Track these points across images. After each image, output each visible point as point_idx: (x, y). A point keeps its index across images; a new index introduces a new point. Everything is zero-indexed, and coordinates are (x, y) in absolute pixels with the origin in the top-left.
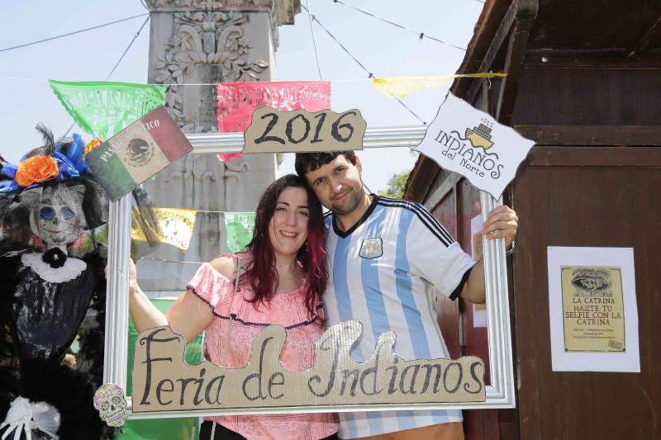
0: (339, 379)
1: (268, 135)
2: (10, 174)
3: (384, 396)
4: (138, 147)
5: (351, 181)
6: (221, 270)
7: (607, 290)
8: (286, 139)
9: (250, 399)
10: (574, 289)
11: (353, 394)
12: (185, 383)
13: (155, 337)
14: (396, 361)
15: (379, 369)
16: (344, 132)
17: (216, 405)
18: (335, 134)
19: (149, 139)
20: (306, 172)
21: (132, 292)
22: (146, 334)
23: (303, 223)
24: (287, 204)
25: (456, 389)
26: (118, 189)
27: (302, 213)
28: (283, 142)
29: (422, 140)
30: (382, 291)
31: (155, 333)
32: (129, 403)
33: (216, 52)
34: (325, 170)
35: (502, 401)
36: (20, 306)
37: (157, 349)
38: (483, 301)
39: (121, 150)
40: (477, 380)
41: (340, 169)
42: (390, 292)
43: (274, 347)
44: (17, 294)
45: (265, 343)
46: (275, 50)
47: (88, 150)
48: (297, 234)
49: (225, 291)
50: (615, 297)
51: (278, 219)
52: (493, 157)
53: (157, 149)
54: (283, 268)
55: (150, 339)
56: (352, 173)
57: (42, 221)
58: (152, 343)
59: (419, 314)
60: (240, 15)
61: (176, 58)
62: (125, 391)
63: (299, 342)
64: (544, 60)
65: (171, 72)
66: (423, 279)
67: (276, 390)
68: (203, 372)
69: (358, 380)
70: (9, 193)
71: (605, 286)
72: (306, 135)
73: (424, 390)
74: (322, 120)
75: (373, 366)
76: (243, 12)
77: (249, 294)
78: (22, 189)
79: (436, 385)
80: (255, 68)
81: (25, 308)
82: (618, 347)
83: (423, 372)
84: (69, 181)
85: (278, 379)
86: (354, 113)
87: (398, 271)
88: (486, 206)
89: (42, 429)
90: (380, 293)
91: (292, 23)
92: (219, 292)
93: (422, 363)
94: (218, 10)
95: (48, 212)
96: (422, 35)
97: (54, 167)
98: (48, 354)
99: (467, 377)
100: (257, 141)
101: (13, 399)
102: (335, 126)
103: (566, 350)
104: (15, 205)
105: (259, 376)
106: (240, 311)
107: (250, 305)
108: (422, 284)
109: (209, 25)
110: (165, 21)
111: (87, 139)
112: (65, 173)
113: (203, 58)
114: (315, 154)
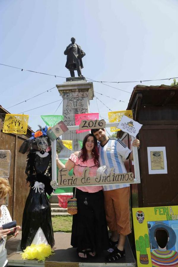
0: (102, 178)
1: (85, 125)
2: (33, 135)
3: (112, 182)
4: (57, 129)
5: (103, 135)
6: (76, 155)
7: (160, 156)
8: (88, 126)
9: (83, 183)
10: (153, 156)
11: (105, 182)
12: (69, 180)
13: (62, 170)
14: (114, 174)
15: (111, 176)
16: (101, 124)
17: (76, 185)
18: (99, 125)
19: (59, 128)
20: (93, 133)
21: (57, 160)
22: (60, 170)
23: (93, 144)
24: (89, 140)
25: (128, 180)
26: (53, 139)
27: (93, 142)
28: (88, 127)
29: (118, 125)
30: (112, 158)
31: (62, 169)
32: (58, 184)
33: (77, 106)
34: (97, 133)
35: (138, 182)
36: (36, 163)
37: (63, 173)
38: (133, 160)
39: (54, 130)
40: (132, 177)
41: (101, 132)
42: (113, 159)
43: (88, 172)
44: (35, 160)
45: (86, 171)
46: (89, 105)
47: (48, 129)
48: (91, 147)
49: (77, 159)
50: (162, 157)
51: (87, 143)
52: (134, 128)
53: (61, 130)
54: (89, 154)
55: (61, 171)
56: (103, 133)
57: (40, 145)
58: (62, 172)
59: (120, 163)
60: (81, 98)
61: (69, 108)
62: (56, 181)
63: (93, 170)
64: (145, 107)
65: (67, 111)
66: (120, 155)
67: (88, 181)
68: (73, 177)
69: (106, 178)
70: (33, 139)
71: (160, 155)
72: (93, 125)
73: (121, 180)
74: (96, 122)
75: (109, 175)
76: (82, 98)
77: (82, 160)
78: (35, 138)
79: (123, 179)
80: (85, 109)
81: (37, 163)
82: (163, 168)
83: (120, 176)
84: (45, 136)
85: (89, 179)
86: (103, 120)
87: (115, 154)
88: (133, 139)
89: (41, 188)
90: (111, 159)
91: (92, 99)
92: (76, 160)
93: (120, 174)
94: (77, 98)
95: (40, 143)
96: (120, 101)
97: (42, 133)
98: (42, 172)
99: (130, 177)
100: (82, 127)
101: (35, 181)
102: (99, 123)
103: (152, 169)
104: (34, 142)
105: (85, 178)
106: (80, 164)
107: (82, 162)
108: (120, 156)
109: (75, 101)
110: (66, 100)
111: (48, 127)
112: (44, 135)
113: (74, 107)
114: (95, 129)
